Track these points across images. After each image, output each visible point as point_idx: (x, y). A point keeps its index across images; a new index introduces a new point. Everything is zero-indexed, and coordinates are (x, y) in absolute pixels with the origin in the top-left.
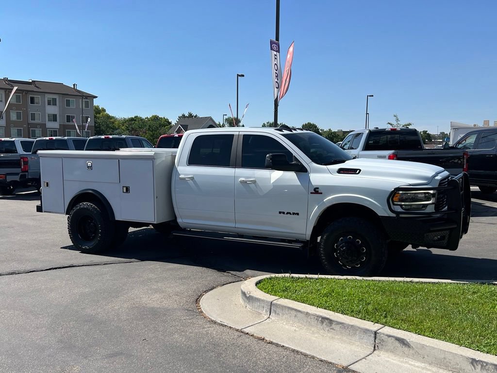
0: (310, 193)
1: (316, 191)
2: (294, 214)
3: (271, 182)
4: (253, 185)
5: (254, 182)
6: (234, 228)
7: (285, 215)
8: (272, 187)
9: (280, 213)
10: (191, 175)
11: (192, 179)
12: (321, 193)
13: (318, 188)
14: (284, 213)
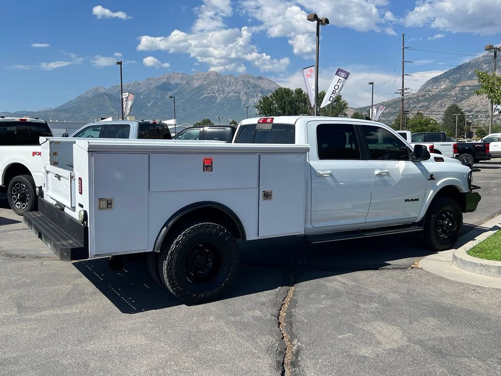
0: (427, 179)
1: (432, 177)
2: (415, 200)
3: (401, 172)
4: (387, 177)
5: (388, 174)
7: (409, 202)
8: (402, 177)
9: (406, 201)
10: (330, 170)
11: (331, 175)
12: (435, 179)
13: (433, 175)
14: (408, 200)
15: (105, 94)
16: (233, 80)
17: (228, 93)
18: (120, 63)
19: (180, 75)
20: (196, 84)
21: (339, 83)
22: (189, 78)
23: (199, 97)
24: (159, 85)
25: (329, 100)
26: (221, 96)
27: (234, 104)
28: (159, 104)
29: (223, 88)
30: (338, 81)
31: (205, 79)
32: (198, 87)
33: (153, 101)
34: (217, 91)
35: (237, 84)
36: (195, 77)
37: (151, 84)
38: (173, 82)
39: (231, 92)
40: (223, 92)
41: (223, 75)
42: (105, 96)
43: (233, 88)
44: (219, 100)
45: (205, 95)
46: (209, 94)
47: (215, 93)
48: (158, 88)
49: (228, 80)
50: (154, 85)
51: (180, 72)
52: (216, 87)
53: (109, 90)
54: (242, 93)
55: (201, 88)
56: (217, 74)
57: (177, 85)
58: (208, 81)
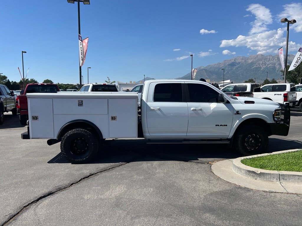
0: (234, 114)
1: (238, 113)
2: (224, 125)
3: (211, 109)
4: (201, 111)
5: (201, 110)
6: (185, 136)
7: (219, 127)
8: (212, 112)
9: (216, 125)
10: (159, 107)
11: (159, 109)
12: (240, 114)
13: (238, 111)
14: (218, 125)
15: (204, 69)
16: (271, 58)
17: (268, 65)
18: (192, 55)
19: (241, 58)
20: (250, 61)
21: (300, 56)
22: (246, 59)
23: (251, 68)
24: (230, 63)
25: (294, 66)
26: (264, 66)
27: (271, 70)
28: (230, 72)
29: (265, 62)
30: (300, 55)
31: (255, 58)
32: (251, 63)
33: (226, 71)
34: (262, 64)
35: (274, 60)
36: (249, 58)
37: (226, 63)
38: (237, 61)
39: (270, 64)
40: (265, 64)
41: (265, 56)
42: (204, 71)
43: (271, 62)
44: (262, 69)
45: (254, 67)
46: (257, 66)
47: (260, 65)
48: (229, 65)
49: (269, 58)
50: (227, 64)
51: (241, 56)
52: (261, 62)
53: (206, 67)
54: (277, 64)
55: (252, 63)
56: (262, 55)
57: (239, 63)
58: (256, 59)
